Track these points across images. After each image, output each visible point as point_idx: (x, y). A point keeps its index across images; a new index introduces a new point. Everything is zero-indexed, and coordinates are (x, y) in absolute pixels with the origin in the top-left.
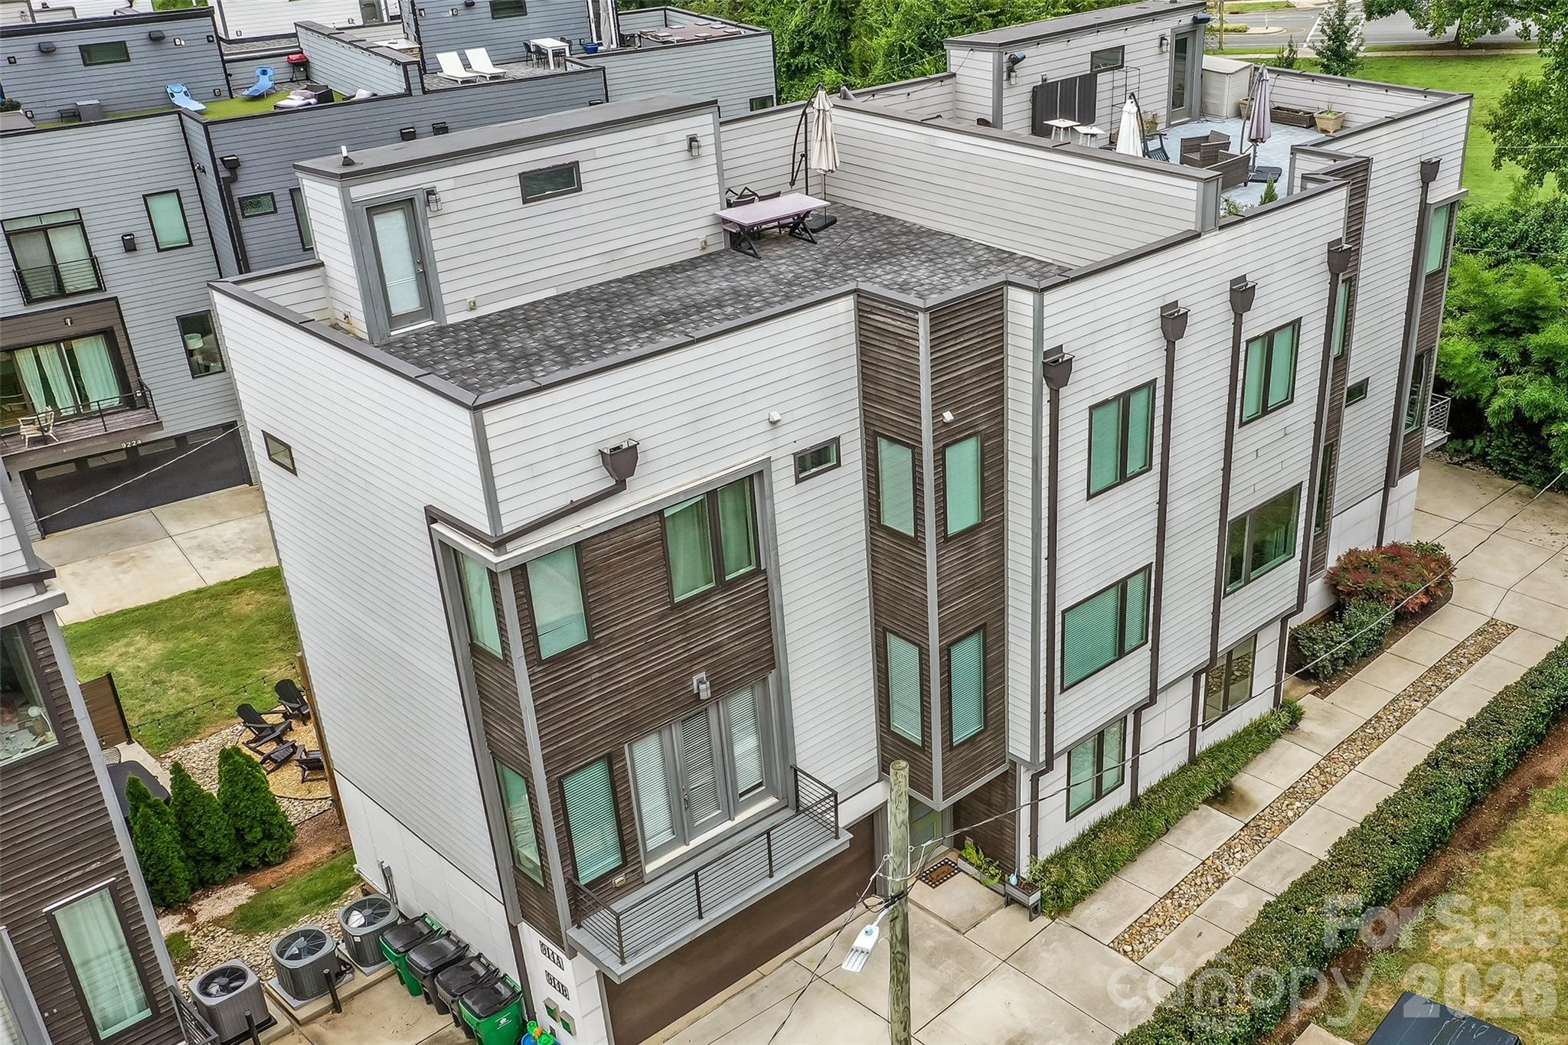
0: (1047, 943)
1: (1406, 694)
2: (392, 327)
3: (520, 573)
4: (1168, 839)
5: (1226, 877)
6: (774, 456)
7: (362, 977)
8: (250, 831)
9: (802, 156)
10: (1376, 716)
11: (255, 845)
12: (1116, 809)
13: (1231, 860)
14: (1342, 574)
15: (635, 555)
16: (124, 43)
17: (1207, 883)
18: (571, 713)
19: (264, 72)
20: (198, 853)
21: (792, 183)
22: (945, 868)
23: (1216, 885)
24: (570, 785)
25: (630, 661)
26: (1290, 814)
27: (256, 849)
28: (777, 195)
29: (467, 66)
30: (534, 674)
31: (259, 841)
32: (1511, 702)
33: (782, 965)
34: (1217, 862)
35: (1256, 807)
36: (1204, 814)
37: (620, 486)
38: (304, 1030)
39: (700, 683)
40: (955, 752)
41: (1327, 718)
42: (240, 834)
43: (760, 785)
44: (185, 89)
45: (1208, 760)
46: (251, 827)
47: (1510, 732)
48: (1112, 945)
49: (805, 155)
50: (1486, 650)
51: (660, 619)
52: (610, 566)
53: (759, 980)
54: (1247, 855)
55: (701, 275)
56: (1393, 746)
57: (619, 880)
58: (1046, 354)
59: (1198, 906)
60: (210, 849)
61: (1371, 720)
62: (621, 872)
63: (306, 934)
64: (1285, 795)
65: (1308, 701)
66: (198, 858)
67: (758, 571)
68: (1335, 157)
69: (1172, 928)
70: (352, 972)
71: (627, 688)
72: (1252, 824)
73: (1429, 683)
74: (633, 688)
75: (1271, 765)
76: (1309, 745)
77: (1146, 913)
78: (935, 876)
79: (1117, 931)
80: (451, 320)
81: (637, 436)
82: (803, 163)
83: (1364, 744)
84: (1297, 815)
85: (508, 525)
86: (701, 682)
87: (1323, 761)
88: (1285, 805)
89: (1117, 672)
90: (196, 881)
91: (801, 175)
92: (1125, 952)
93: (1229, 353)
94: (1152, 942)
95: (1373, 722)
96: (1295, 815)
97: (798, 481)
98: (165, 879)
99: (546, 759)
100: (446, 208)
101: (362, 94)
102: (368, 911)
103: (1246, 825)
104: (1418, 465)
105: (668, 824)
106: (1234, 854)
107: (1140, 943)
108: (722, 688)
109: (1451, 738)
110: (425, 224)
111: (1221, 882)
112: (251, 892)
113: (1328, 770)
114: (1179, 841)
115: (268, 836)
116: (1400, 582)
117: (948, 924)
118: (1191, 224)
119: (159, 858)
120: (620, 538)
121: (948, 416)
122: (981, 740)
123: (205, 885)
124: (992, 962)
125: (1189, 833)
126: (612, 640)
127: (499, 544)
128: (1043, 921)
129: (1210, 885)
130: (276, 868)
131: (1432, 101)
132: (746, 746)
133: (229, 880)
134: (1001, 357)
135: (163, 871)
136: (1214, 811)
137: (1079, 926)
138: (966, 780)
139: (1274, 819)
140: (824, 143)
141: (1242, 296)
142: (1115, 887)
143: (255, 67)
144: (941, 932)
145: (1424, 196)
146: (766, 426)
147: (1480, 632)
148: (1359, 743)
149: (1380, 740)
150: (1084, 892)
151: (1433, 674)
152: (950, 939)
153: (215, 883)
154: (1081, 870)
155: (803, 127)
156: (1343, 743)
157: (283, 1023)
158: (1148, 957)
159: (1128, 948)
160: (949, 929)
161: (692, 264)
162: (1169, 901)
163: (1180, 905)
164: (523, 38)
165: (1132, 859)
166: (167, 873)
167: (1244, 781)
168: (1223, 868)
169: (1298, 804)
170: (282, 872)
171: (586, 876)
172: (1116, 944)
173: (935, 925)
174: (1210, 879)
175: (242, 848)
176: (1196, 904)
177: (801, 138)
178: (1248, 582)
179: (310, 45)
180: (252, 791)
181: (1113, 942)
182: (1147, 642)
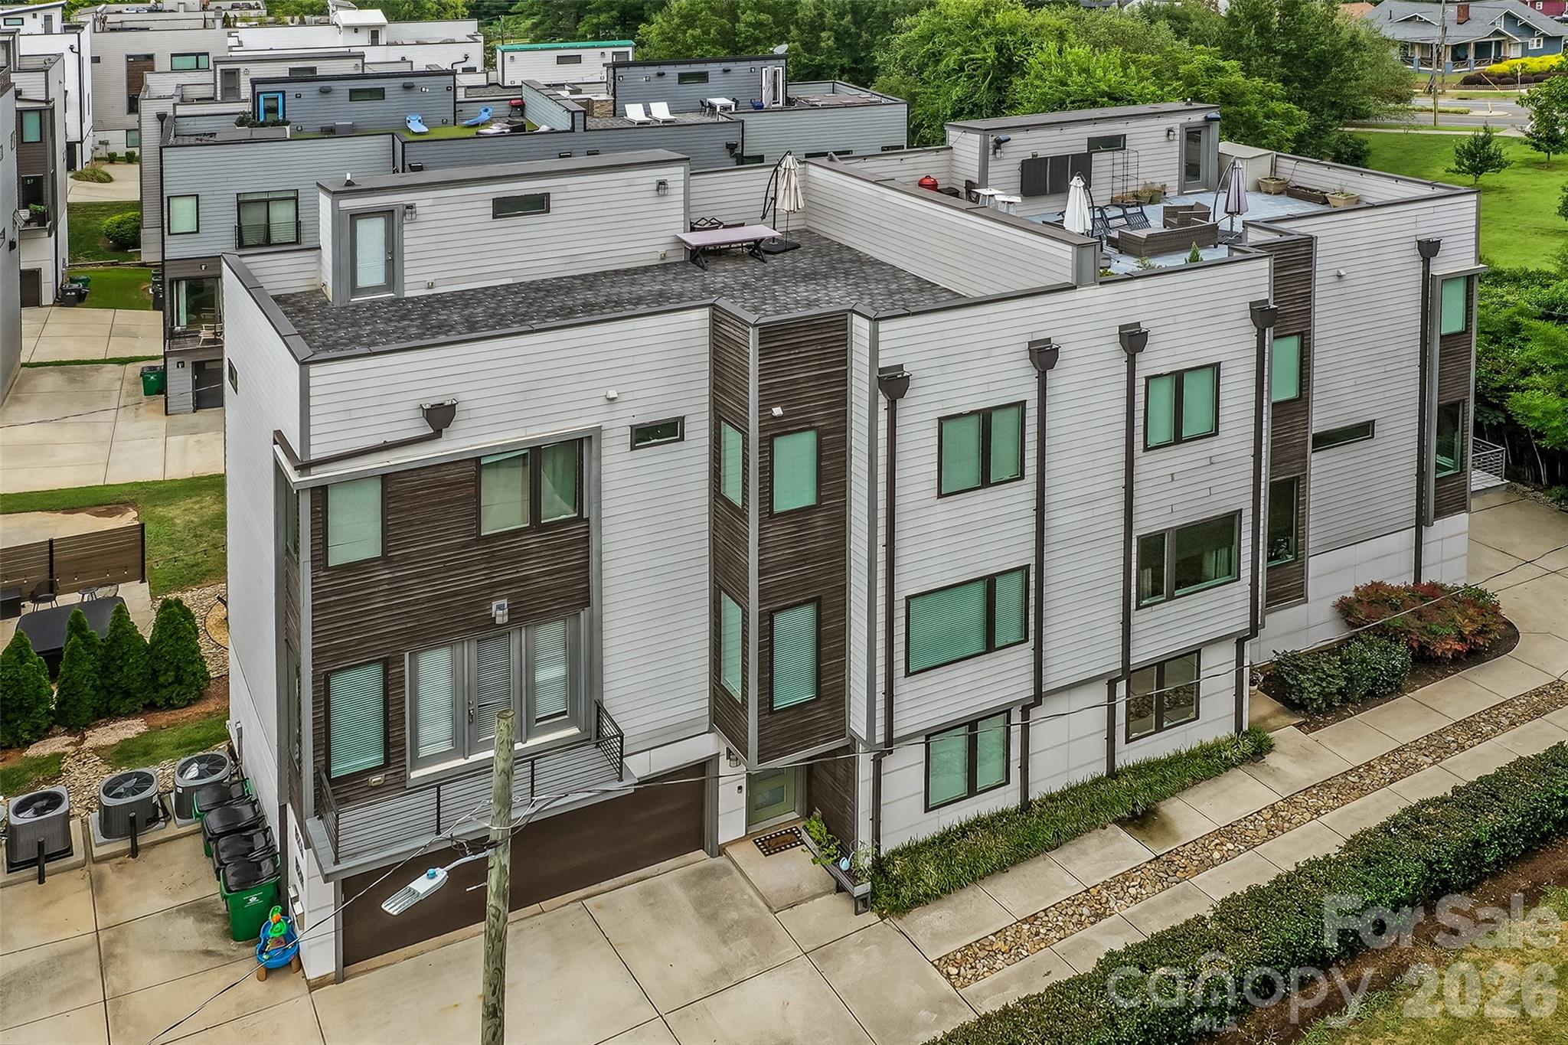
0: (863, 944)
1: (1417, 746)
2: (353, 295)
3: (320, 494)
4: (1054, 855)
5: (1108, 913)
6: (605, 426)
7: (175, 827)
8: (165, 673)
9: (772, 199)
10: (1368, 764)
11: (165, 687)
12: (1000, 810)
13: (1121, 894)
14: (1356, 605)
15: (443, 491)
16: (384, 88)
17: (1081, 915)
18: (352, 616)
19: (486, 110)
20: (113, 685)
21: (764, 217)
22: (788, 837)
23: (1092, 919)
24: (338, 682)
25: (424, 579)
26: (1216, 855)
27: (164, 690)
28: (742, 225)
29: (648, 113)
30: (317, 577)
31: (170, 684)
32: (1519, 776)
33: (567, 904)
34: (1104, 893)
35: (1177, 838)
36: (1111, 835)
37: (437, 435)
38: (94, 868)
39: (499, 611)
40: (776, 717)
41: (1303, 756)
42: (155, 674)
43: (564, 713)
44: (420, 118)
45: (1130, 777)
46: (167, 670)
47: (1506, 811)
48: (936, 963)
49: (775, 199)
50: (1539, 713)
51: (463, 548)
52: (415, 497)
53: (536, 914)
54: (1144, 892)
55: (645, 279)
56: (1378, 801)
57: (376, 779)
58: (881, 371)
59: (1061, 939)
60: (123, 684)
61: (1359, 767)
62: (381, 772)
63: (139, 775)
64: (1218, 833)
65: (1286, 734)
66: (111, 689)
67: (580, 518)
68: (1281, 233)
69: (1017, 959)
70: (166, 822)
71: (417, 602)
72: (1164, 858)
73: (1449, 738)
74: (423, 603)
75: (1215, 795)
76: (1270, 782)
77: (994, 934)
78: (772, 845)
79: (949, 948)
80: (407, 294)
81: (461, 397)
82: (773, 204)
83: (1341, 793)
84: (1224, 859)
85: (316, 453)
86: (499, 608)
87: (1282, 803)
88: (1214, 843)
89: (986, 665)
90: (103, 710)
91: (770, 213)
92: (948, 976)
93: (1124, 385)
94: (985, 969)
95: (1361, 770)
96: (1222, 858)
97: (633, 448)
98: (72, 702)
99: (315, 652)
100: (420, 218)
101: (544, 128)
102: (204, 766)
103: (1157, 858)
104: (1465, 508)
105: (447, 734)
106: (1128, 887)
107: (972, 968)
108: (523, 615)
109: (1424, 804)
110: (401, 227)
111: (1099, 917)
112: (142, 729)
113: (1283, 814)
114: (1069, 860)
115: (179, 680)
116: (1423, 624)
117: (763, 898)
118: (1068, 277)
119: (73, 684)
120: (432, 475)
121: (777, 411)
122: (812, 710)
123: (107, 714)
124: (790, 951)
125: (1084, 853)
126: (407, 559)
127: (304, 467)
128: (871, 917)
129: (1083, 918)
130: (177, 712)
131: (1438, 191)
132: (551, 673)
133: (128, 716)
134: (845, 368)
135: (73, 695)
136: (1124, 834)
137: (908, 933)
138: (791, 747)
139: (1194, 857)
140: (787, 192)
141: (1133, 340)
142: (971, 897)
143: (481, 107)
144: (752, 905)
145: (1426, 268)
146: (603, 401)
147: (1538, 692)
148: (1333, 790)
149: (1363, 792)
150: (927, 895)
151: (1458, 730)
152: (757, 915)
153: (120, 715)
154: (930, 868)
155: (774, 180)
156: (1314, 786)
157: (78, 856)
158: (974, 986)
159: (954, 971)
160: (762, 905)
161: (646, 270)
162: (1026, 927)
163: (1037, 934)
164: (700, 98)
165: (1002, 868)
166: (75, 697)
167: (1175, 809)
168: (1107, 901)
169: (1230, 846)
170: (180, 715)
171: (339, 769)
172: (942, 962)
173: (750, 896)
174: (1086, 911)
175: (154, 687)
176: (1058, 936)
177: (772, 187)
178: (1171, 597)
179: (528, 95)
180: (177, 639)
181: (940, 959)
182: (1026, 640)
